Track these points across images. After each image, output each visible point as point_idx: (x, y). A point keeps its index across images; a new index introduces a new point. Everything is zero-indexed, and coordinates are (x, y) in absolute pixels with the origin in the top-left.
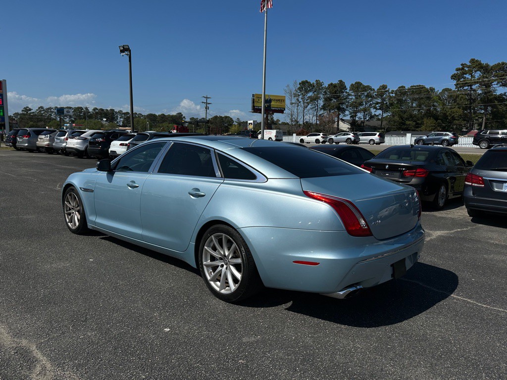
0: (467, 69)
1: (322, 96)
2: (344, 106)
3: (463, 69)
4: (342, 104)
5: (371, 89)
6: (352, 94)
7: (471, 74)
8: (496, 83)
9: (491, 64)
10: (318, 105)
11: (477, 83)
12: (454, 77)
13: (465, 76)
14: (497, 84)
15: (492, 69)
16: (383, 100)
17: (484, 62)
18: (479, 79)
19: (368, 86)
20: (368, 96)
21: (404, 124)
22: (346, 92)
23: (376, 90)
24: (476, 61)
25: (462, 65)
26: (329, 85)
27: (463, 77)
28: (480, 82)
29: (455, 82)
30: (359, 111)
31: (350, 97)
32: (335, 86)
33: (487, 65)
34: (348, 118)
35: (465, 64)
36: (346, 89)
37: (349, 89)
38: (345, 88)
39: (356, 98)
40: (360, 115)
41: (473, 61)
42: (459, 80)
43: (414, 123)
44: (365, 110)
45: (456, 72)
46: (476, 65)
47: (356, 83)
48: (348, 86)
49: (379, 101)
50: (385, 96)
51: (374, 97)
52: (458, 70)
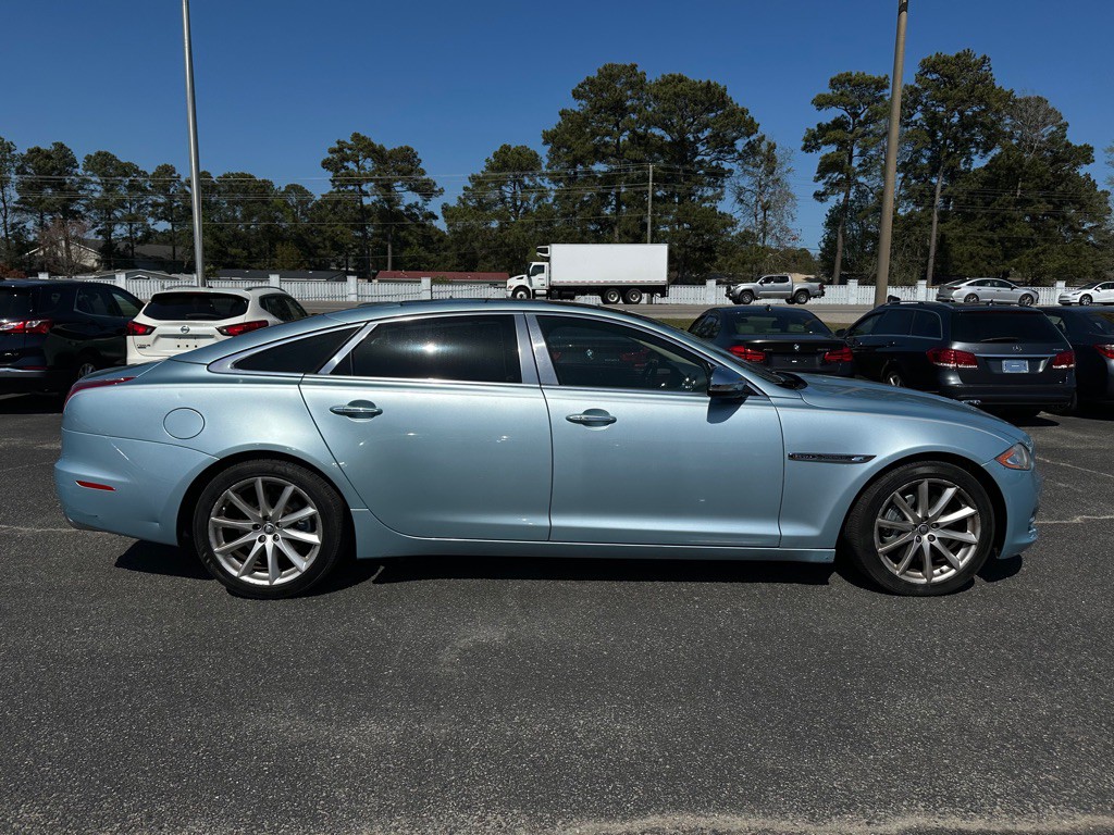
0: (349, 152)
1: (14, 177)
2: (78, 207)
3: (341, 150)
4: (72, 200)
5: (136, 171)
6: (93, 179)
7: (357, 162)
8: (400, 183)
9: (389, 147)
10: (7, 199)
11: (371, 180)
12: (326, 164)
13: (346, 164)
14: (402, 186)
15: (390, 157)
16: (171, 197)
17: (377, 142)
18: (373, 173)
19: (130, 165)
20: (132, 187)
21: (226, 254)
22: (77, 175)
23: (150, 173)
24: (363, 138)
25: (338, 142)
26: (31, 152)
27: (344, 167)
28: (377, 180)
29: (330, 175)
30: (118, 221)
31: (92, 187)
32: (48, 156)
33: (382, 149)
34: (91, 235)
35: (344, 142)
36: (77, 167)
37: (81, 166)
38: (73, 163)
39: (107, 190)
40: (120, 231)
41: (356, 136)
42: (337, 171)
43: (245, 253)
44: (131, 220)
45: (330, 156)
46: (364, 146)
47: (99, 154)
48: (80, 161)
49: (161, 201)
50: (172, 189)
51: (146, 189)
52: (332, 151)
